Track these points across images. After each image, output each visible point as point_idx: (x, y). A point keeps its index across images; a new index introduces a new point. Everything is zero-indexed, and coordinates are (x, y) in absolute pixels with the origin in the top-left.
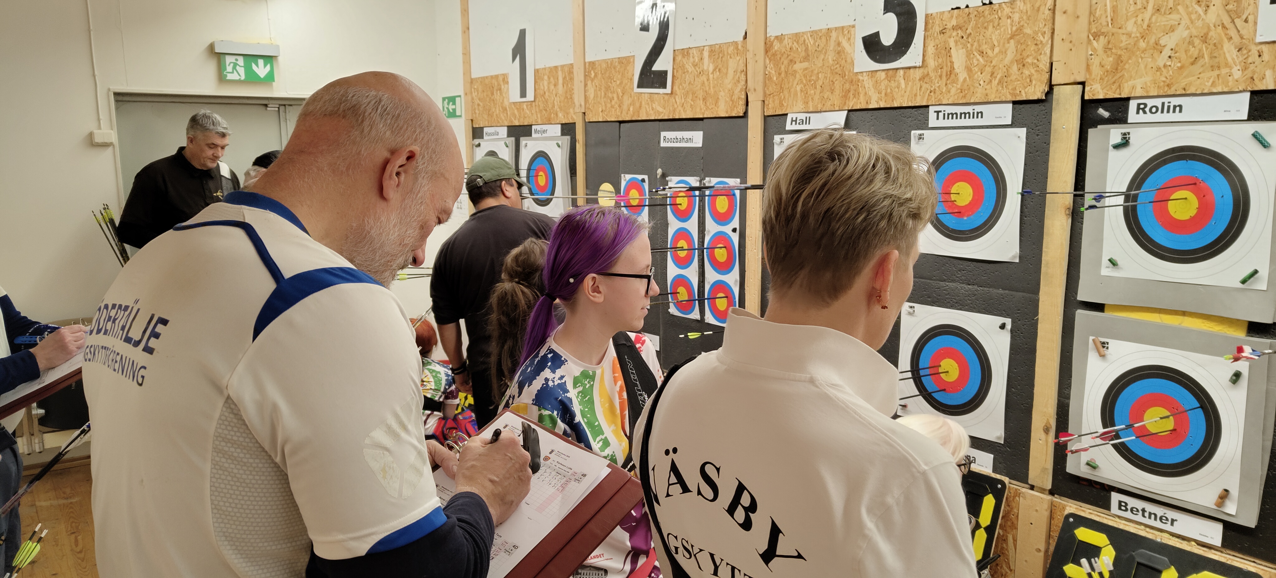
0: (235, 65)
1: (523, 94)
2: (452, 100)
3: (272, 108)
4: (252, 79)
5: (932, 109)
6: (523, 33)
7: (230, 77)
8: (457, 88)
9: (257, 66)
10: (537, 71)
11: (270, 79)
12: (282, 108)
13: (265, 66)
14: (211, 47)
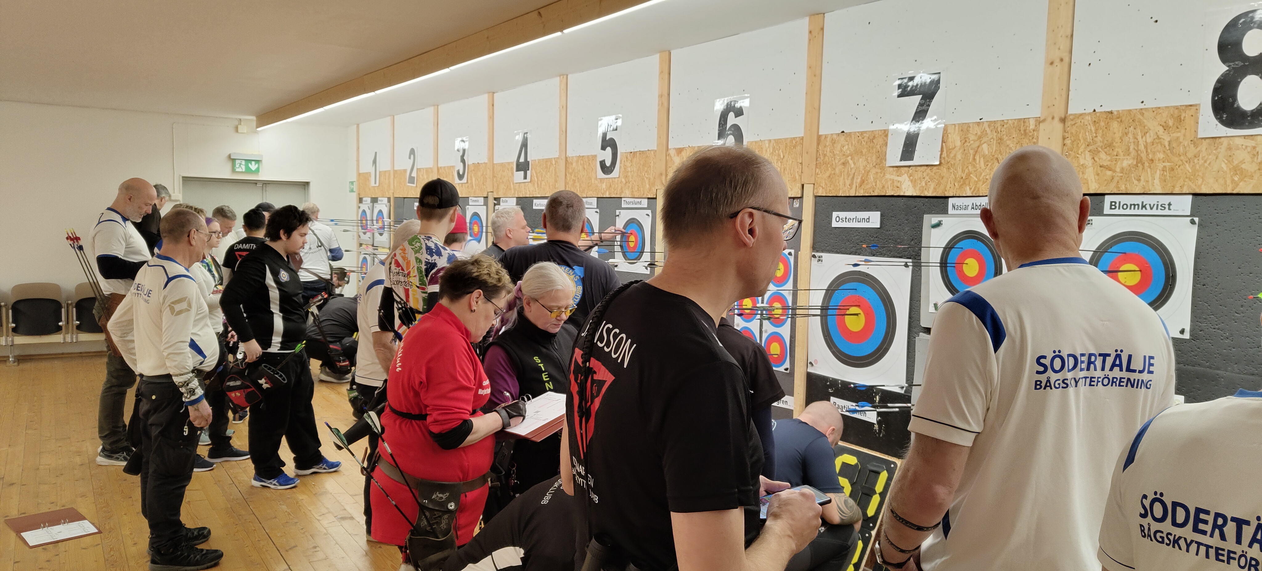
0: (241, 164)
1: (375, 183)
2: (352, 183)
3: (260, 185)
4: (248, 171)
5: (470, 198)
6: (376, 153)
7: (237, 170)
8: (354, 179)
9: (251, 164)
10: (380, 172)
11: (257, 171)
12: (264, 185)
13: (255, 164)
14: (229, 156)
